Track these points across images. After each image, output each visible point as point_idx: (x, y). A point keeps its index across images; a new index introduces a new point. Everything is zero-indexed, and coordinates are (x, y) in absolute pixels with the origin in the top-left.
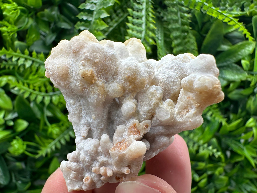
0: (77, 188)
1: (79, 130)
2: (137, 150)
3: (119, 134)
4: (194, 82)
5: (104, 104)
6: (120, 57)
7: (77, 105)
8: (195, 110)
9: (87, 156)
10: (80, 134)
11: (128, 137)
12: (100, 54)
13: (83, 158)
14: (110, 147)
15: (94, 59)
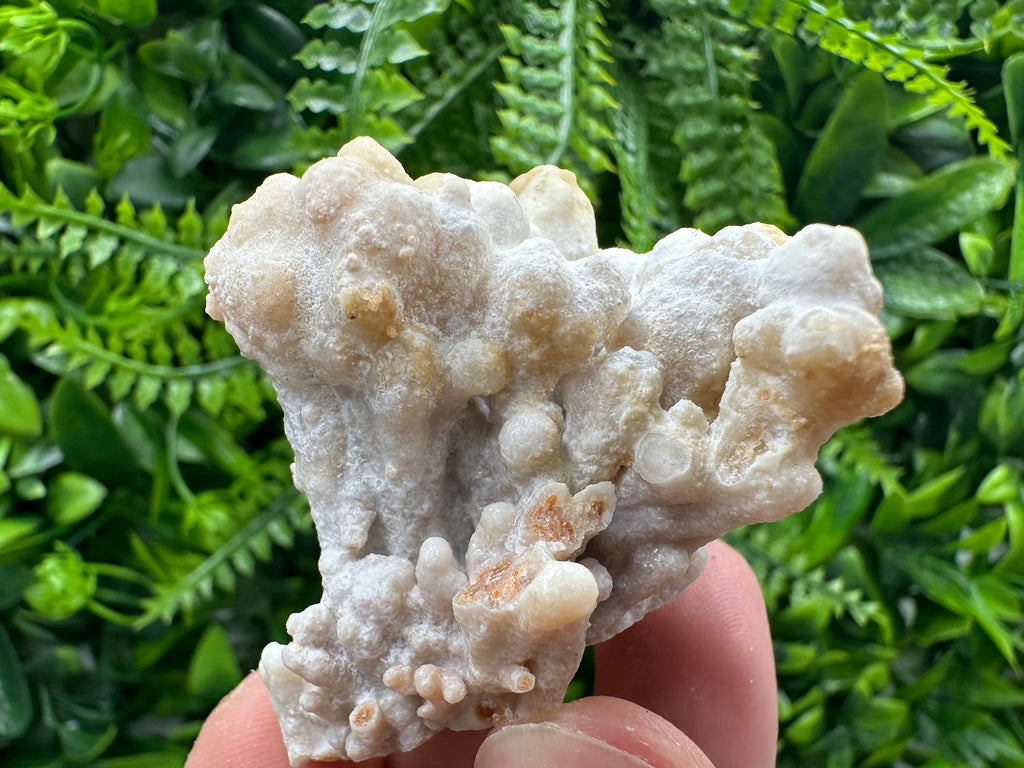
0: (323, 749)
1: (335, 523)
2: (561, 596)
3: (491, 538)
4: (782, 333)
5: (434, 419)
6: (494, 237)
7: (328, 423)
8: (789, 444)
9: (365, 623)
10: (339, 539)
11: (525, 548)
12: (420, 229)
13: (350, 631)
14: (454, 587)
15: (394, 246)
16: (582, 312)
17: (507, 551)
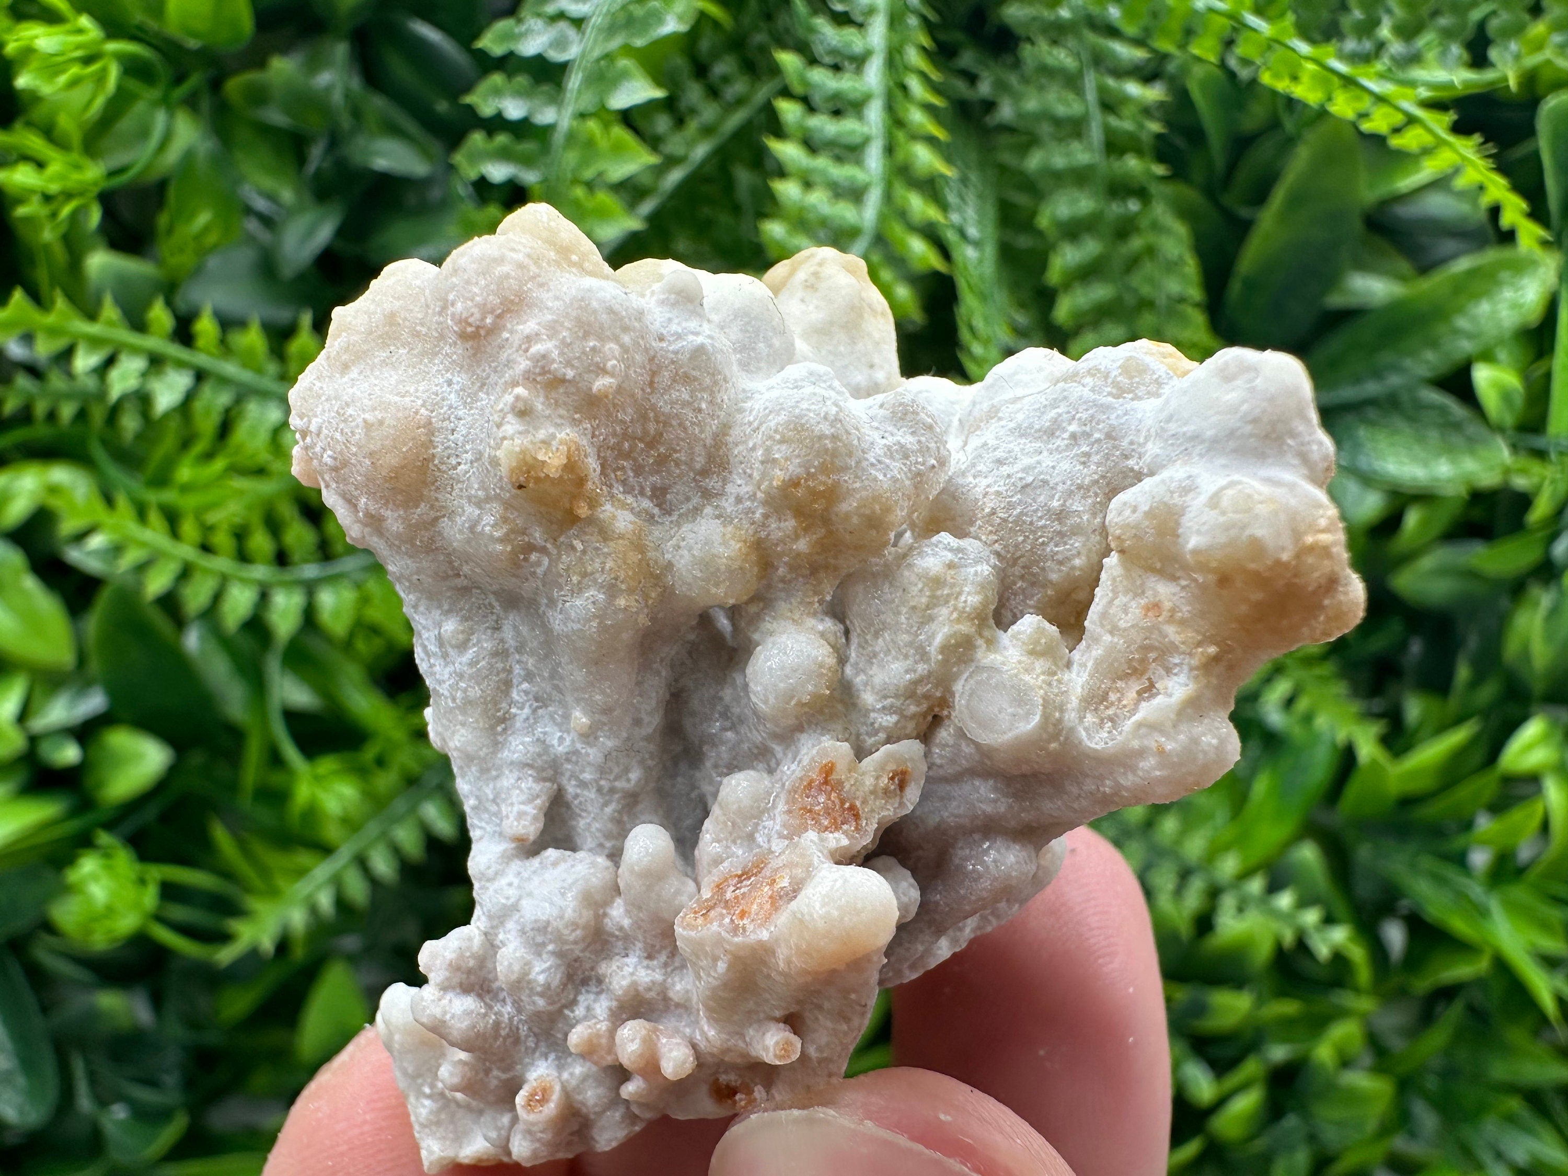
0: (475, 1147)
2: (841, 919)
3: (733, 826)
4: (1182, 515)
5: (647, 643)
6: (740, 362)
7: (482, 647)
8: (1191, 686)
9: (540, 955)
10: (499, 825)
11: (787, 842)
12: (625, 349)
13: (516, 968)
14: (677, 902)
15: (586, 376)
16: (875, 479)
17: (760, 847)
